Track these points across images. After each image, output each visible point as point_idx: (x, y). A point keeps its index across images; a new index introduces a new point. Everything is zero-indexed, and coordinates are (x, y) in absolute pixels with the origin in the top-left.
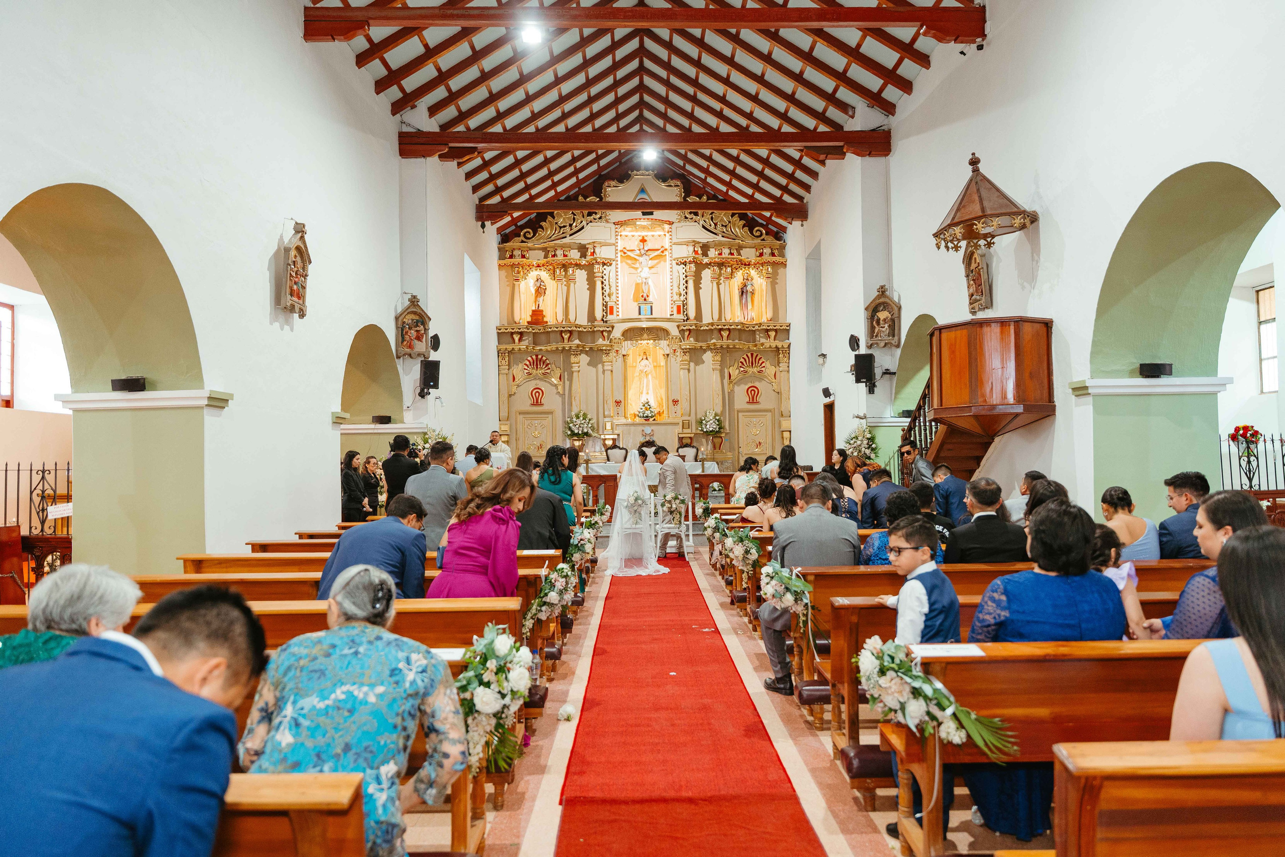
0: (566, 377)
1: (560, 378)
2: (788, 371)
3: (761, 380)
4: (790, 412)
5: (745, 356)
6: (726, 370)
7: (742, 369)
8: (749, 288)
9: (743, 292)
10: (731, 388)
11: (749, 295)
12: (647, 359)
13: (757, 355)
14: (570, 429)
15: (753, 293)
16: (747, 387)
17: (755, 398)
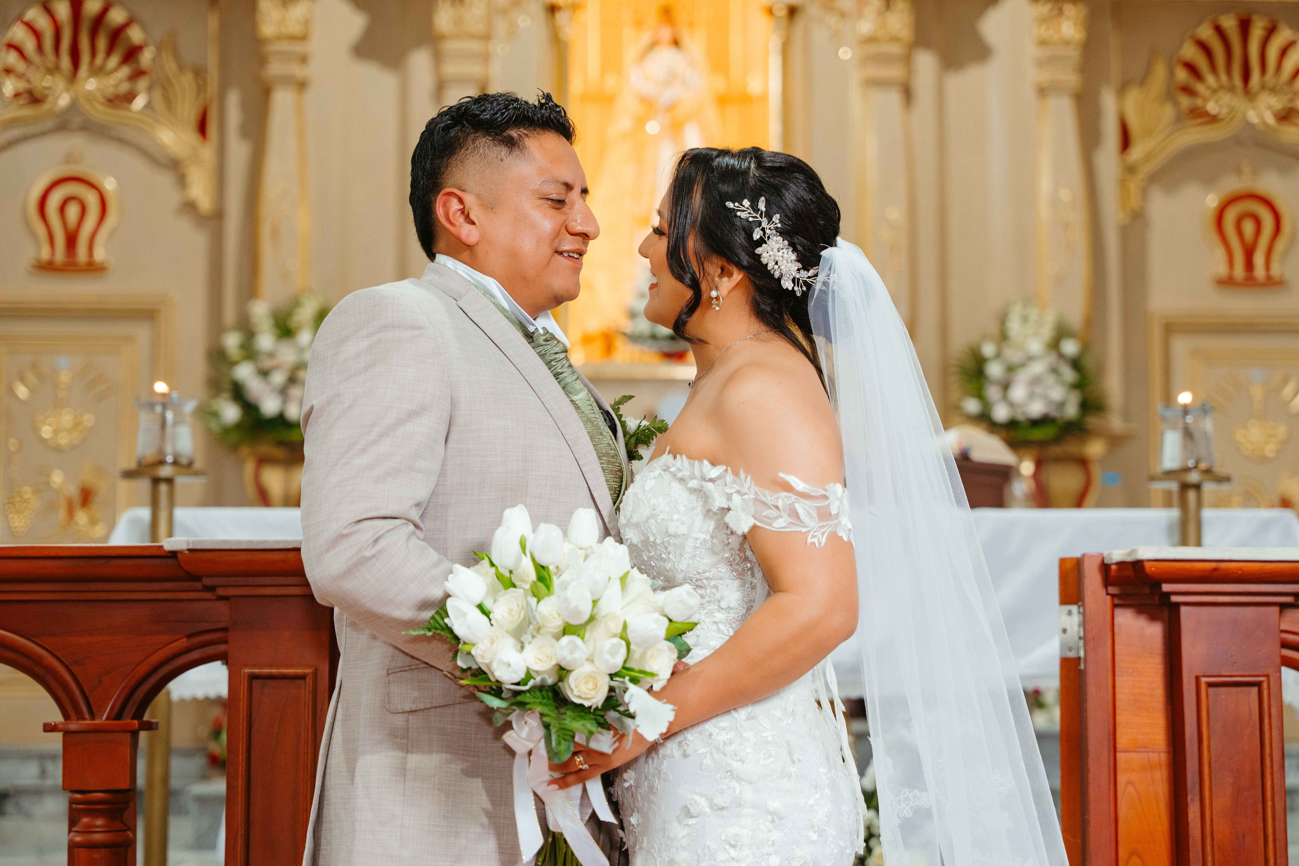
0: (234, 115)
1: (202, 128)
5: (1206, 32)
6: (1109, 103)
10: (1134, 202)
12: (676, 43)
13: (1271, 31)
14: (238, 393)
16: (1212, 201)
17: (1259, 259)
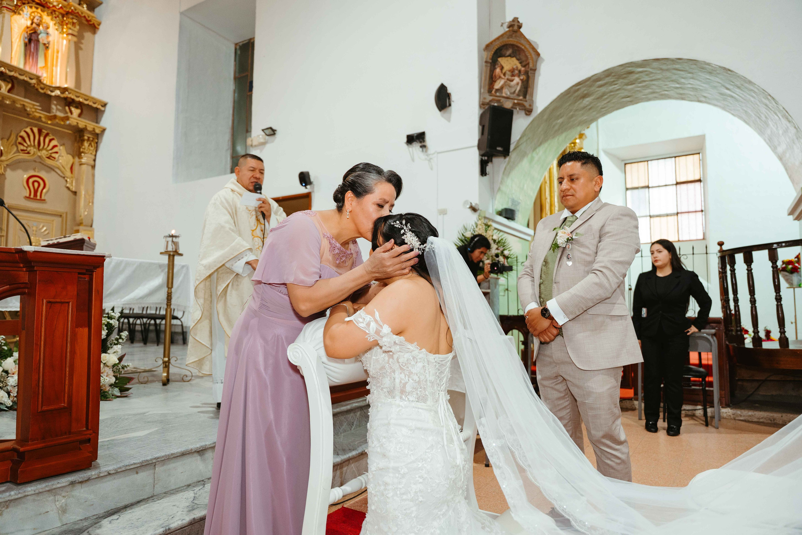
2: (93, 167)
3: (51, 169)
4: (92, 221)
5: (28, 130)
7: (21, 147)
8: (42, 37)
9: (30, 40)
11: (41, 47)
13: (47, 134)
15: (46, 47)
16: (26, 176)
17: (39, 194)
